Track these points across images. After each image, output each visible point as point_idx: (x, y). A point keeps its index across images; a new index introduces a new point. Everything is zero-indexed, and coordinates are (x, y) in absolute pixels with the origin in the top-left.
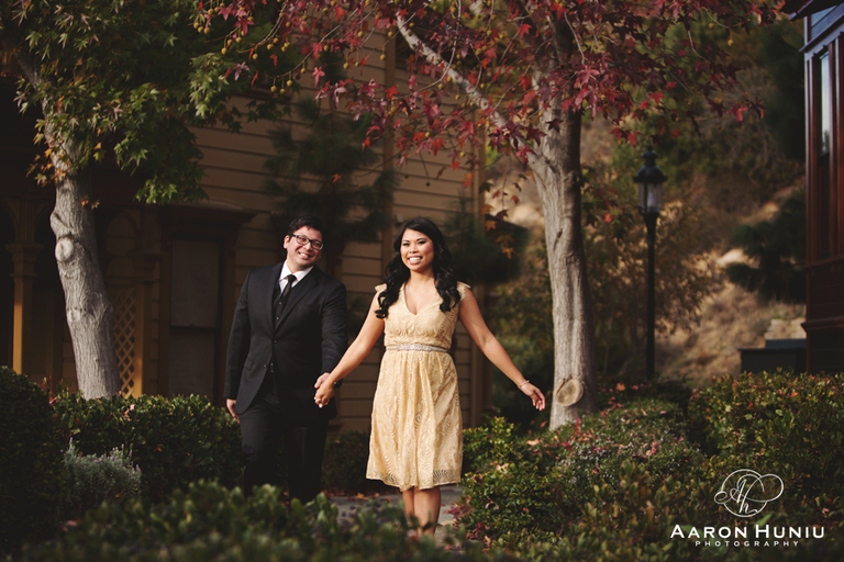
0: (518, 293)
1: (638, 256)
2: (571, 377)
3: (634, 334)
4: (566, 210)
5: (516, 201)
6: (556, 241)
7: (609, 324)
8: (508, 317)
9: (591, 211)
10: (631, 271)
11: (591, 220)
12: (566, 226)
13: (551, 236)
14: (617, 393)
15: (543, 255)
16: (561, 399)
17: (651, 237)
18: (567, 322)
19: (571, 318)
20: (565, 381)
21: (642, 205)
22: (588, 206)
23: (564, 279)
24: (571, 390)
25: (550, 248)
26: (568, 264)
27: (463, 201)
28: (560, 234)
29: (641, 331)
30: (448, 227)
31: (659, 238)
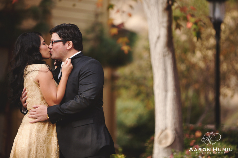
0: (132, 73)
1: (208, 49)
2: (166, 129)
3: (206, 98)
4: (163, 22)
5: (130, 15)
6: (156, 42)
7: (191, 93)
8: (127, 88)
9: (179, 22)
10: (205, 58)
11: (178, 26)
12: (163, 32)
13: (153, 38)
14: (196, 138)
15: (148, 49)
16: (160, 142)
17: (218, 36)
18: (164, 93)
19: (166, 91)
20: (163, 131)
21: (211, 15)
22: (177, 18)
23: (161, 66)
24: (166, 137)
25: (152, 47)
26: (164, 56)
27: (97, 15)
28: (158, 38)
29: (211, 96)
30: (88, 32)
31: (223, 36)
